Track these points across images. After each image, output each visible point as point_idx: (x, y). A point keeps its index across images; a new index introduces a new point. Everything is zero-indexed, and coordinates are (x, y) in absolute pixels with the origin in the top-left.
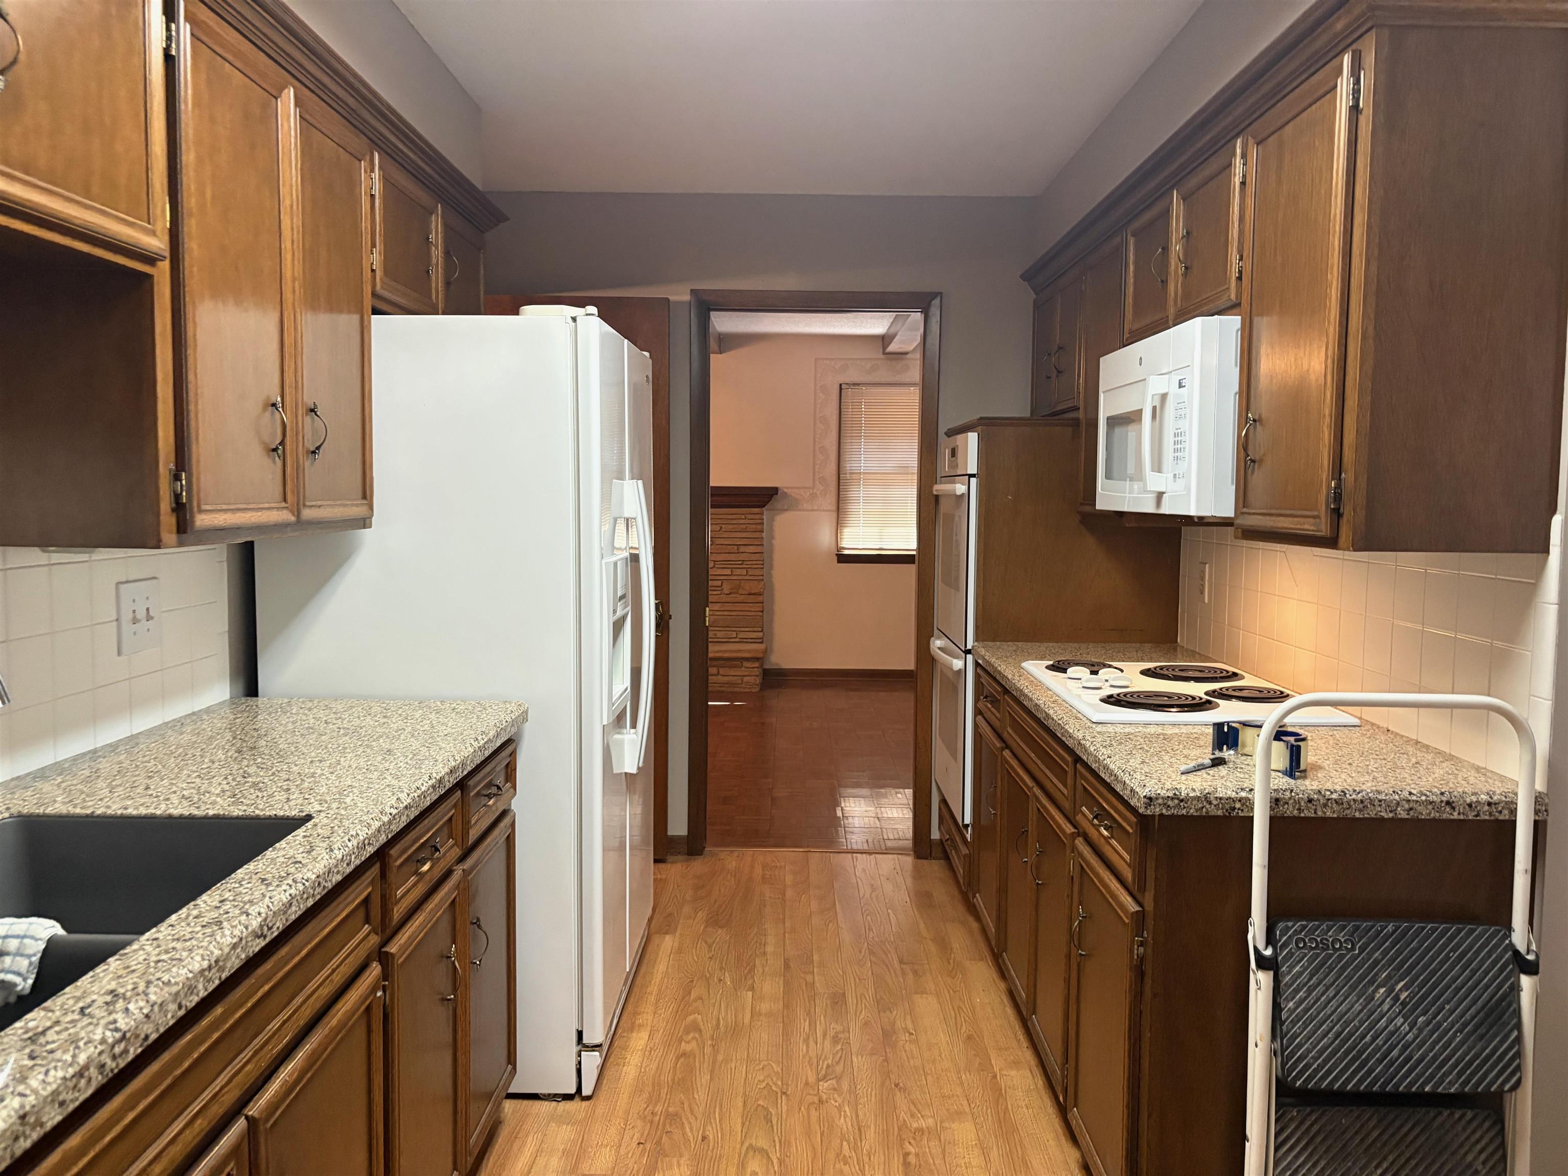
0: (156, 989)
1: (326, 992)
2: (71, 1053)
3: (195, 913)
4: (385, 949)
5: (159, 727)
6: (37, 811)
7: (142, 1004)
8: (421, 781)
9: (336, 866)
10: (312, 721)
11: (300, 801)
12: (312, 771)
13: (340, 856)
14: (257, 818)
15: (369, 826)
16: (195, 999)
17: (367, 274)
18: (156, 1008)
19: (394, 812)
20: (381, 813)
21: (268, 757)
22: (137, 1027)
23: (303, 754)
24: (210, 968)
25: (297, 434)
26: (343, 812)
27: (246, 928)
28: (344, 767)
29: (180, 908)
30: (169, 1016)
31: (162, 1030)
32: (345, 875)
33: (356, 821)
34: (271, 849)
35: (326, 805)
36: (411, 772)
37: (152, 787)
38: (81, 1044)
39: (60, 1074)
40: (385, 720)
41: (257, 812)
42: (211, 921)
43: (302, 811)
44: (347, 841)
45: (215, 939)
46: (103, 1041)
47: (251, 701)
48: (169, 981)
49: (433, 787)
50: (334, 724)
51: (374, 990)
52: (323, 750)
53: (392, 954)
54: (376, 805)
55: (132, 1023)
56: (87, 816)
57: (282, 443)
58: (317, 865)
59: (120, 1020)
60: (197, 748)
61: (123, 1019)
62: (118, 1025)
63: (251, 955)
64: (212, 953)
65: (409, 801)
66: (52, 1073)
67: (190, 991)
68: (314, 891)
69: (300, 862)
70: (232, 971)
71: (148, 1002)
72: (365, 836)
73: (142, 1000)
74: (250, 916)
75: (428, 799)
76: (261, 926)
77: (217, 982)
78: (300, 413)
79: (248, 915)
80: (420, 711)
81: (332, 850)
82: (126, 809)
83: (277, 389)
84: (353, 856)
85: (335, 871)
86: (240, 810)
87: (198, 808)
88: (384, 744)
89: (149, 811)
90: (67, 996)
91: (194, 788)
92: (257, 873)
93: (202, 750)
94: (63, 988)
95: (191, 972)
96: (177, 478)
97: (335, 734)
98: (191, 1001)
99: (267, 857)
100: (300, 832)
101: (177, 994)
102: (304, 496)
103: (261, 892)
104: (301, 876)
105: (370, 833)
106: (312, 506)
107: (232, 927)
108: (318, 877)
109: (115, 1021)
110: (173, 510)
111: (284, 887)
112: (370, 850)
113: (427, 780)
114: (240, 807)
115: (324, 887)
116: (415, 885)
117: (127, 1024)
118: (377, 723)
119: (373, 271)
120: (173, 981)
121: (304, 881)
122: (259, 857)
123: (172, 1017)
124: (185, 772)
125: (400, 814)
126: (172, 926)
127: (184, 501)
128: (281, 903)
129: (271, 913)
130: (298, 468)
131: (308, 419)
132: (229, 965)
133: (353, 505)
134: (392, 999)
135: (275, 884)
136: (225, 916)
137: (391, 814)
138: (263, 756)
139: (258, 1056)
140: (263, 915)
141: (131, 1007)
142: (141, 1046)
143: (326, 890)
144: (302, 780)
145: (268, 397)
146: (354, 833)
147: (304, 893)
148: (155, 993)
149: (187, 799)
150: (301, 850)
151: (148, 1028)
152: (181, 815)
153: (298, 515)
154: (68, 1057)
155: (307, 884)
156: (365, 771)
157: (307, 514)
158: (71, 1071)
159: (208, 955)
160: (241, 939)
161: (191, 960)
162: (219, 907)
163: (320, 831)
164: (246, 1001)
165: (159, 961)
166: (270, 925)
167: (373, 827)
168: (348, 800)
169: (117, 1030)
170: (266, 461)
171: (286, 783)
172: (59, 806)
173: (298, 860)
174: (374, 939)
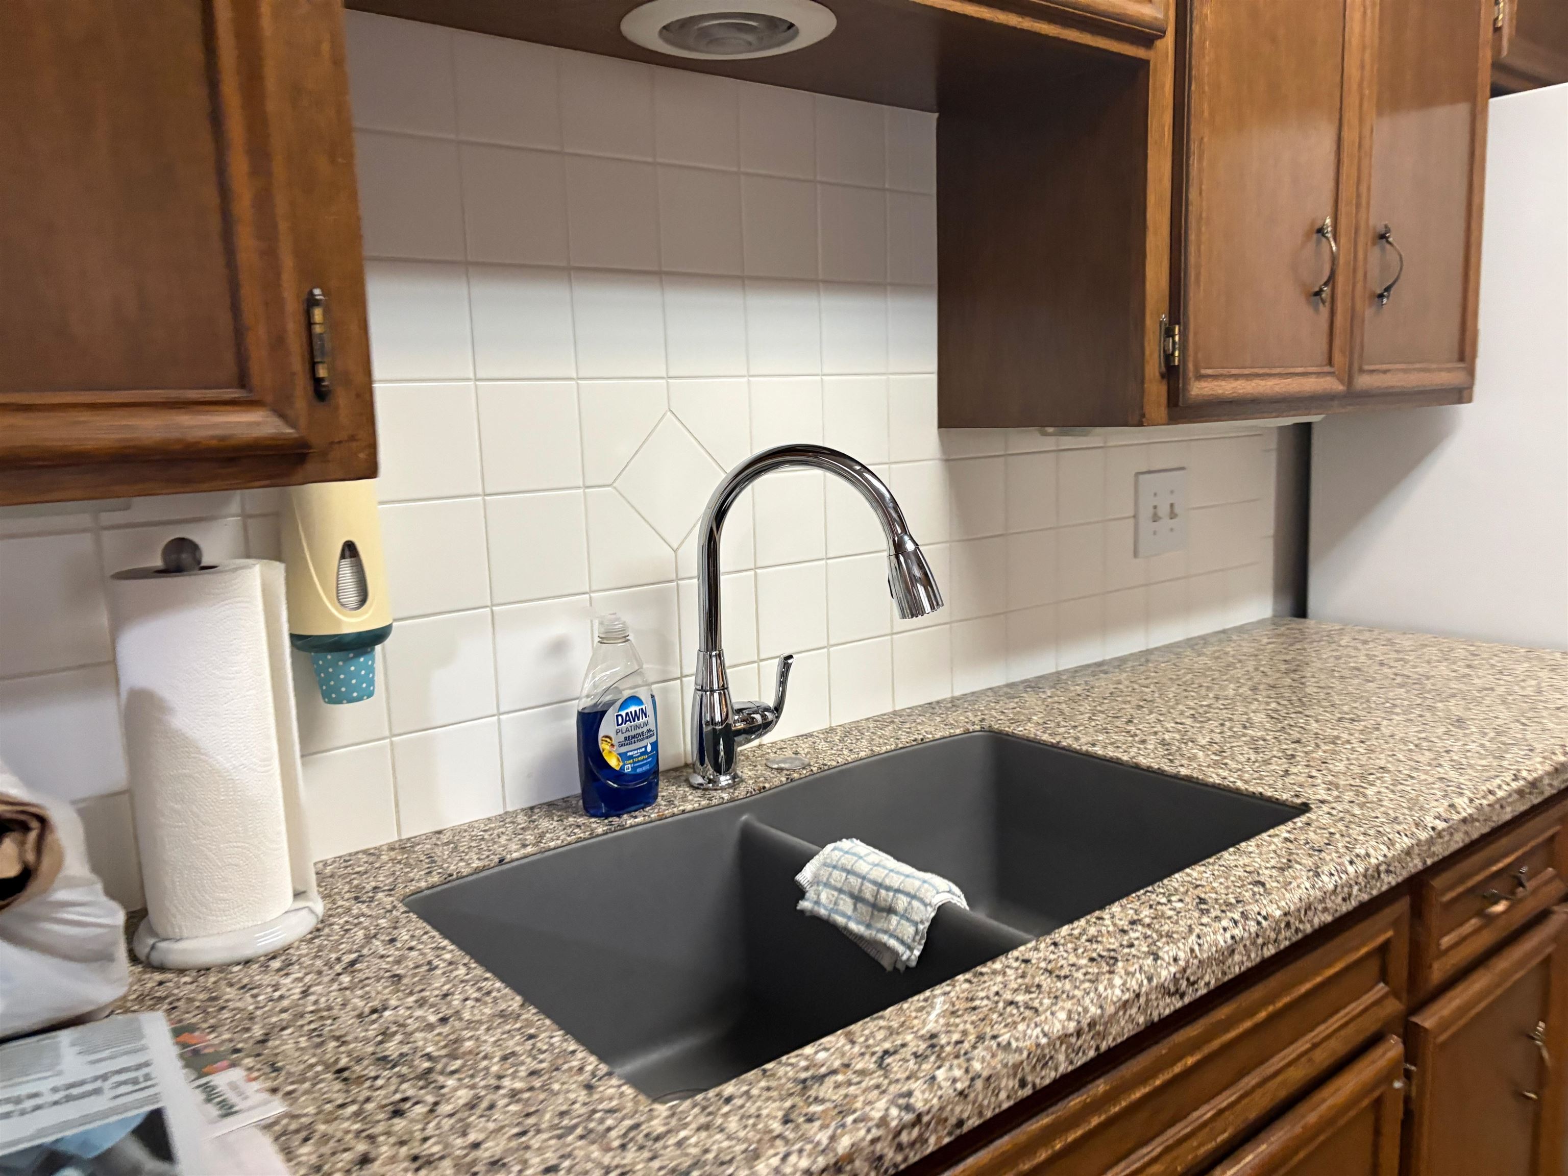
0: (984, 1053)
1: (1298, 1075)
2: (830, 1132)
3: (1092, 931)
4: (1416, 1019)
5: (1177, 645)
6: (1007, 729)
7: (958, 1073)
8: (1498, 781)
9: (1323, 900)
10: (1362, 659)
11: (1301, 779)
12: (1336, 733)
13: (1331, 887)
14: (1237, 791)
15: (1391, 843)
16: (1049, 1076)
17: (1486, 33)
18: (979, 1084)
19: (1440, 825)
20: (1417, 825)
21: (1285, 702)
22: (941, 1109)
23: (1332, 706)
24: (1079, 1033)
25: (1355, 271)
26: (1357, 811)
27: (1150, 979)
28: (1383, 735)
29: (1078, 918)
30: (1003, 1095)
31: (989, 1114)
32: (1337, 915)
33: (1372, 832)
34: (1231, 850)
35: (1335, 793)
36: (1484, 762)
37: (1135, 721)
38: (850, 1119)
39: (804, 1163)
40: (1467, 671)
41: (1240, 784)
42: (1104, 954)
43: (1297, 796)
44: (1347, 863)
45: (1096, 989)
46: (883, 1122)
47: (1298, 623)
48: (1009, 1044)
49: (1520, 792)
50: (1391, 667)
51: (1387, 1077)
52: (1362, 703)
53: (1425, 1030)
54: (1410, 809)
55: (935, 1101)
56: (1052, 745)
57: (1331, 280)
58: (1288, 895)
59: (917, 1093)
60: (1207, 676)
61: (923, 1092)
62: (912, 1100)
63: (1156, 1019)
64: (1086, 1010)
65: (1470, 811)
66: (793, 1159)
67: (1043, 1062)
68: (1277, 935)
69: (1263, 885)
70: (1119, 1040)
71: (967, 1071)
72: (1381, 859)
73: (960, 1067)
74: (1159, 962)
75: (1508, 809)
76: (1175, 980)
77: (1092, 1053)
78: (1362, 239)
79: (1157, 958)
80: (1526, 665)
81: (1317, 875)
82: (1094, 745)
83: (1329, 208)
84: (1356, 888)
85: (1320, 907)
86: (1218, 775)
87: (1171, 761)
88: (1456, 708)
89: (1116, 754)
90: (882, 1023)
91: (1179, 731)
92: (1197, 886)
93: (1213, 679)
94: (885, 1008)
95: (1045, 1035)
96: (1169, 333)
97: (1386, 683)
98: (1042, 1078)
99: (1222, 862)
100: (1282, 831)
101: (1017, 1066)
102: (1361, 356)
103: (1189, 922)
104: (1256, 909)
105: (1390, 855)
106: (1372, 371)
107: (1128, 973)
108: (1286, 914)
109: (909, 1094)
110: (1163, 376)
111: (1225, 923)
112: (1390, 880)
113: (1508, 779)
114: (1220, 771)
115: (1297, 930)
116: (1476, 931)
117: (926, 1101)
118: (1454, 674)
119: (1497, 30)
120: (1014, 1044)
121: (1260, 918)
122: (1211, 860)
123: (1008, 1097)
124: (1181, 707)
125: (1451, 831)
126: (1055, 944)
127: (1176, 363)
128: (1214, 949)
129: (1196, 961)
130: (1353, 315)
131: (1375, 254)
132: (1114, 1030)
133: (1440, 370)
134: (1421, 1092)
135: (1213, 914)
136: (1126, 950)
137: (1433, 829)
138: (1279, 700)
139: (1174, 1153)
140: (1182, 963)
141: (941, 1074)
142: (950, 1134)
143: (1300, 935)
144: (1317, 746)
145: (1313, 223)
146: (1362, 852)
147: (1257, 936)
148: (983, 1060)
149: (1164, 745)
150: (1273, 863)
151: (962, 1112)
152: (1149, 767)
153: (1350, 382)
154: (823, 1137)
155: (1264, 923)
156: (1412, 747)
157: (1364, 381)
158: (821, 1162)
159: (1079, 1014)
160: (1138, 996)
161: (1050, 1017)
162: (1124, 931)
163: (1312, 835)
164: (1154, 1076)
165: (1011, 1003)
166: (1192, 979)
167: (1398, 846)
168: (1370, 792)
169: (908, 1108)
170: (1305, 310)
171: (1293, 746)
172: (1029, 730)
173: (1262, 879)
174: (1394, 1007)
